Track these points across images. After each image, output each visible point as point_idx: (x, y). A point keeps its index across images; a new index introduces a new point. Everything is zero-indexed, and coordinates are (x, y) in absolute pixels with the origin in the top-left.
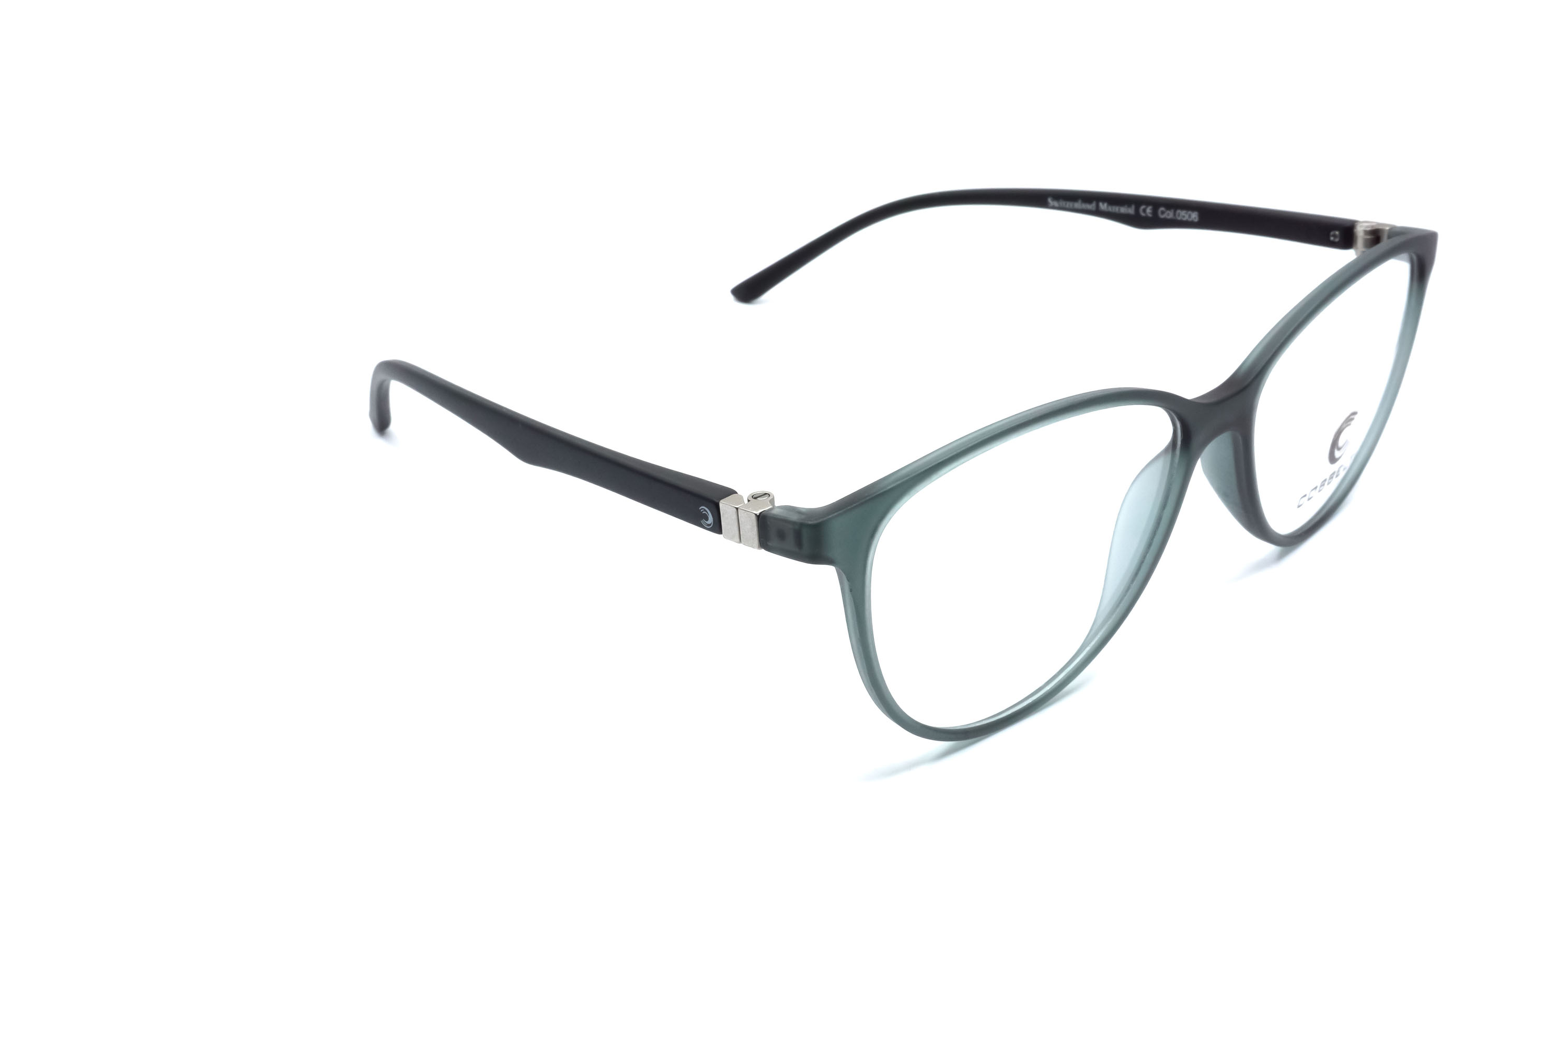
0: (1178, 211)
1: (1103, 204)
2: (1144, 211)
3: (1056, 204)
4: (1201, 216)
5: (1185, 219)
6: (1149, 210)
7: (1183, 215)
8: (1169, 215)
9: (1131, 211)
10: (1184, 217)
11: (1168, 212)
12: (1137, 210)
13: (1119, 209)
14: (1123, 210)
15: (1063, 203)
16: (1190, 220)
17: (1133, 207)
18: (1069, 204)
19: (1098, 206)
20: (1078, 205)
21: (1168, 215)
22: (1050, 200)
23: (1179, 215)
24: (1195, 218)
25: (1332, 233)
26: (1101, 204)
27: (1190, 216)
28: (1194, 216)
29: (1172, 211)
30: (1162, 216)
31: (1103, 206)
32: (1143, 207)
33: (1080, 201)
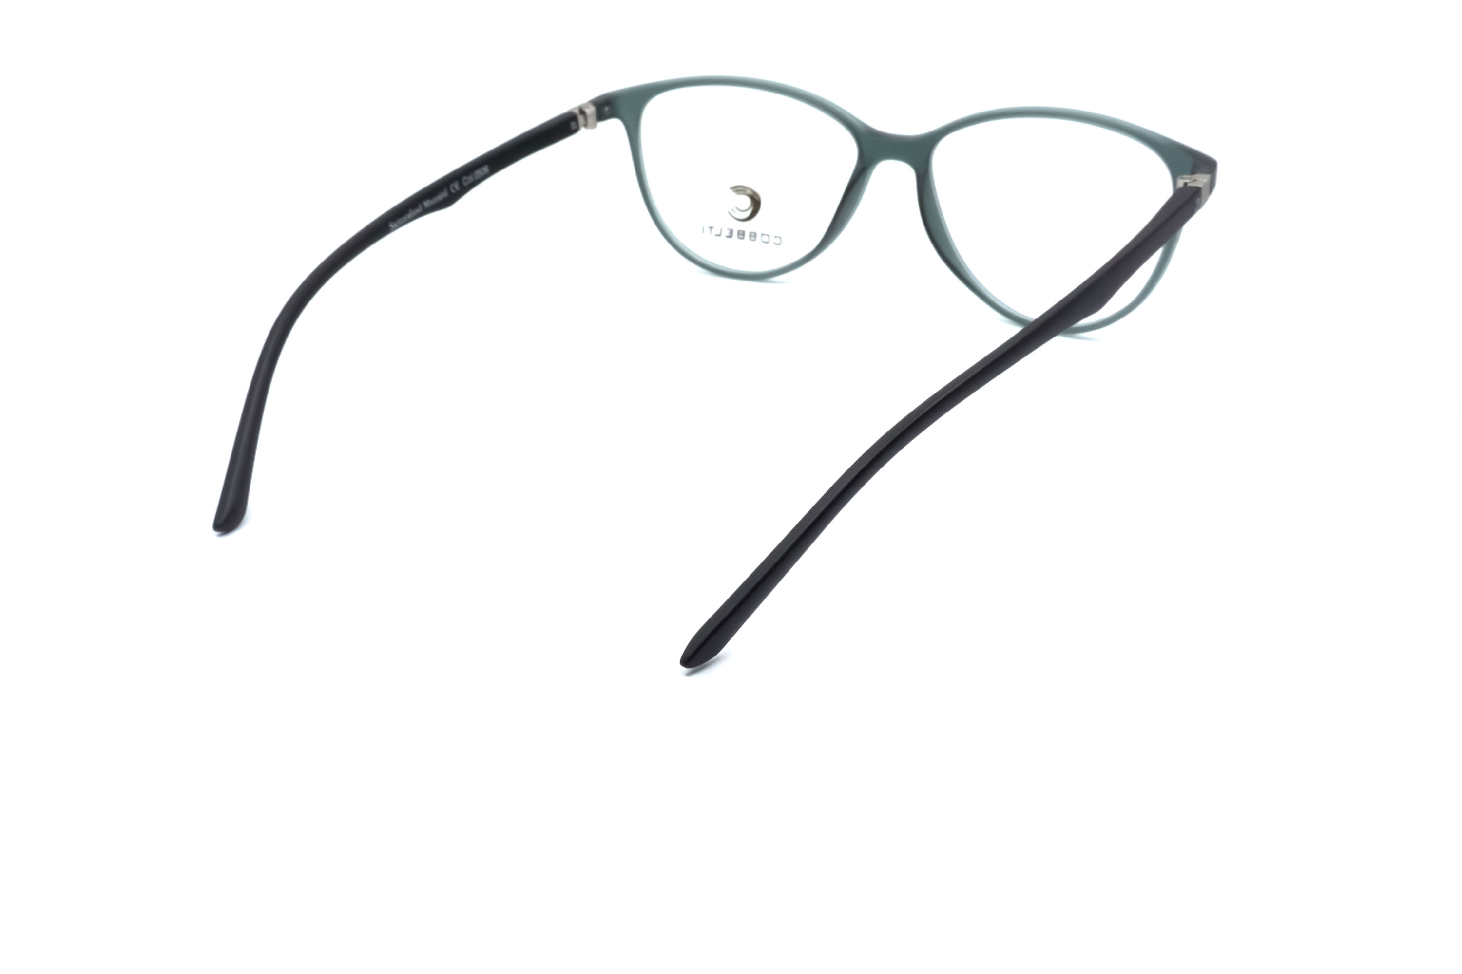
0: (475, 173)
2: (454, 188)
3: (395, 225)
4: (488, 167)
5: (480, 176)
6: (456, 185)
7: (479, 173)
8: (470, 179)
9: (443, 195)
11: (468, 176)
12: (449, 191)
13: (437, 199)
14: (440, 197)
15: (400, 221)
16: (483, 174)
17: (446, 190)
18: (404, 218)
20: (410, 216)
21: (468, 180)
22: (391, 226)
23: (476, 175)
27: (483, 171)
28: (486, 169)
29: (471, 175)
31: (427, 204)
32: (452, 186)
33: (410, 211)
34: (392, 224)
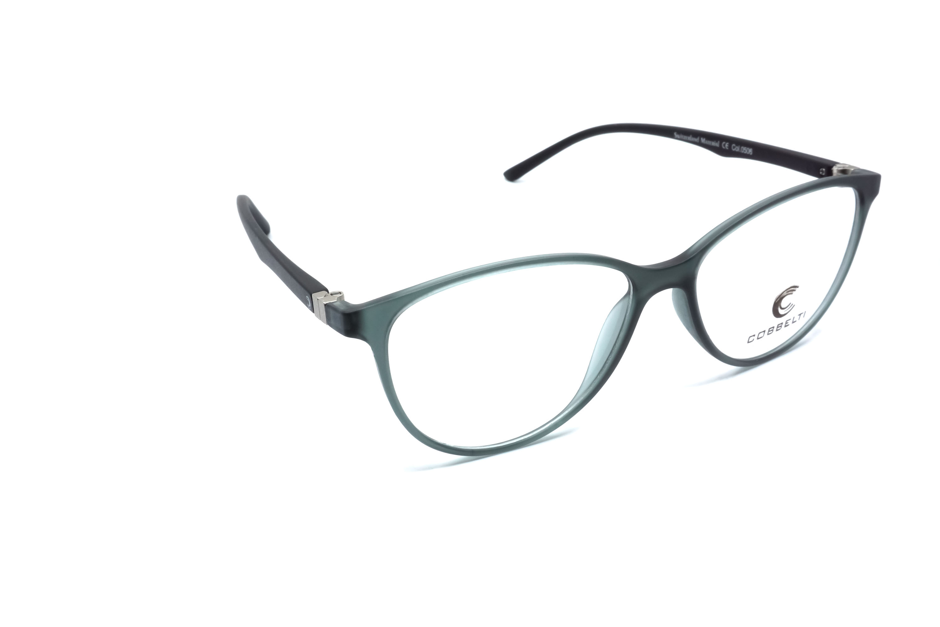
0: (742, 147)
1: (703, 139)
2: (724, 145)
3: (679, 136)
4: (754, 151)
5: (745, 153)
6: (727, 145)
7: (745, 150)
9: (717, 144)
10: (745, 151)
11: (737, 147)
12: (721, 144)
13: (711, 143)
14: (714, 144)
15: (682, 136)
16: (748, 153)
17: (719, 142)
18: (685, 137)
19: (700, 140)
20: (690, 138)
21: (737, 149)
22: (675, 134)
23: (742, 149)
24: (751, 152)
25: (821, 169)
26: (702, 139)
27: (748, 151)
28: (750, 151)
29: (739, 147)
30: (734, 150)
31: (703, 140)
32: (724, 143)
33: (691, 136)
34: (677, 134)
